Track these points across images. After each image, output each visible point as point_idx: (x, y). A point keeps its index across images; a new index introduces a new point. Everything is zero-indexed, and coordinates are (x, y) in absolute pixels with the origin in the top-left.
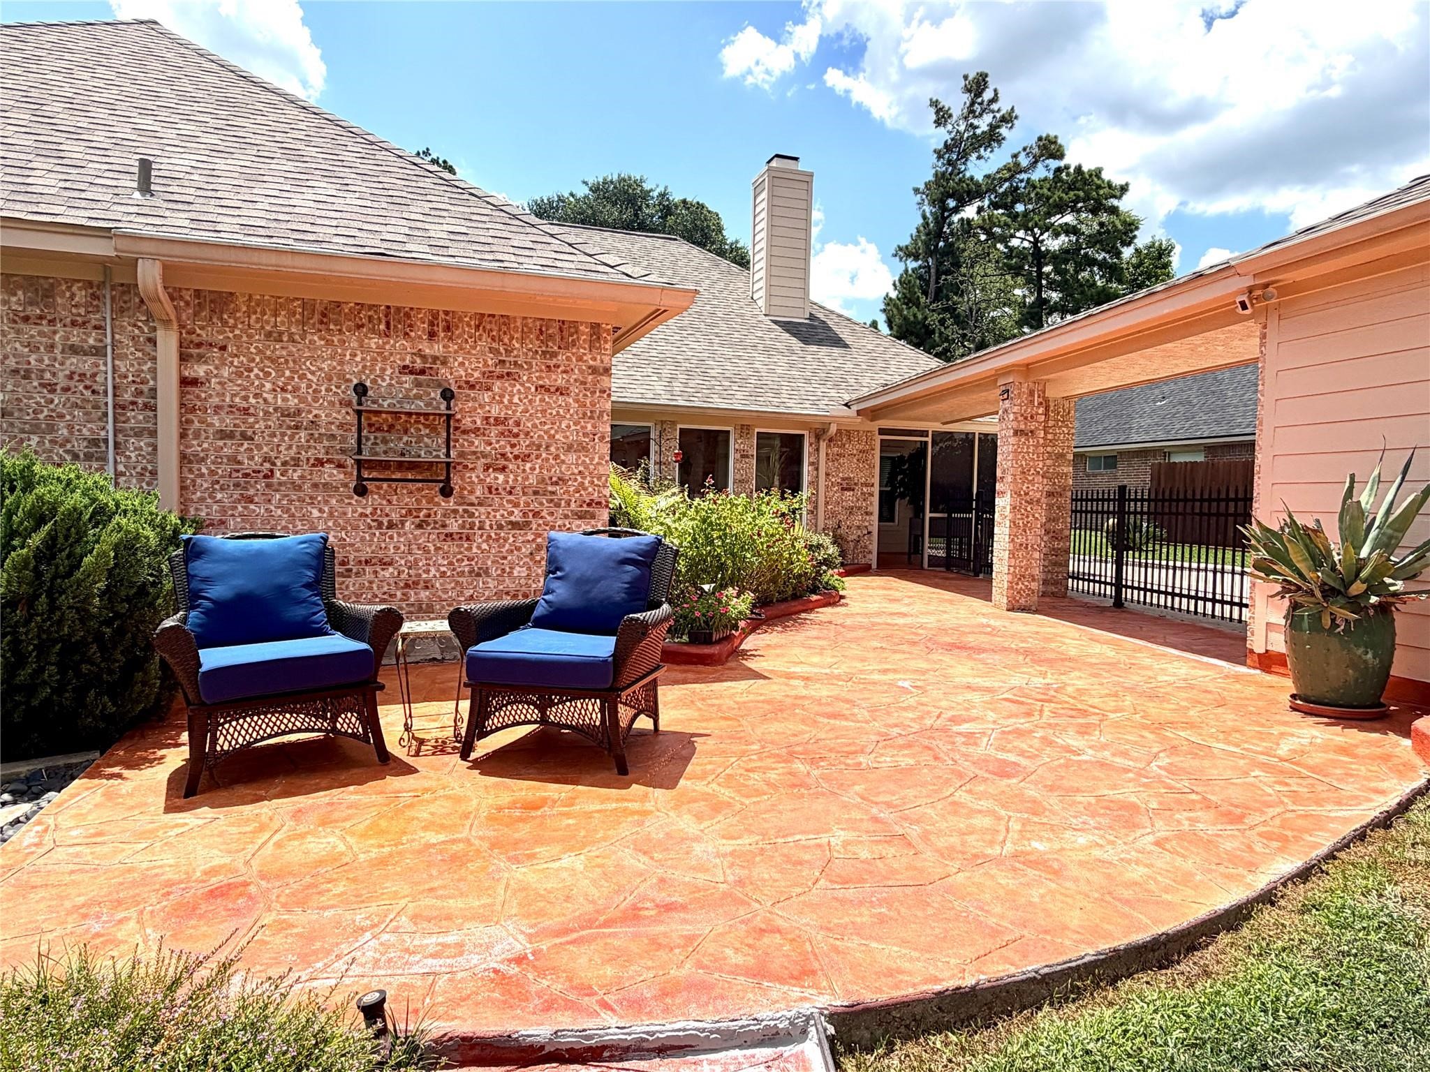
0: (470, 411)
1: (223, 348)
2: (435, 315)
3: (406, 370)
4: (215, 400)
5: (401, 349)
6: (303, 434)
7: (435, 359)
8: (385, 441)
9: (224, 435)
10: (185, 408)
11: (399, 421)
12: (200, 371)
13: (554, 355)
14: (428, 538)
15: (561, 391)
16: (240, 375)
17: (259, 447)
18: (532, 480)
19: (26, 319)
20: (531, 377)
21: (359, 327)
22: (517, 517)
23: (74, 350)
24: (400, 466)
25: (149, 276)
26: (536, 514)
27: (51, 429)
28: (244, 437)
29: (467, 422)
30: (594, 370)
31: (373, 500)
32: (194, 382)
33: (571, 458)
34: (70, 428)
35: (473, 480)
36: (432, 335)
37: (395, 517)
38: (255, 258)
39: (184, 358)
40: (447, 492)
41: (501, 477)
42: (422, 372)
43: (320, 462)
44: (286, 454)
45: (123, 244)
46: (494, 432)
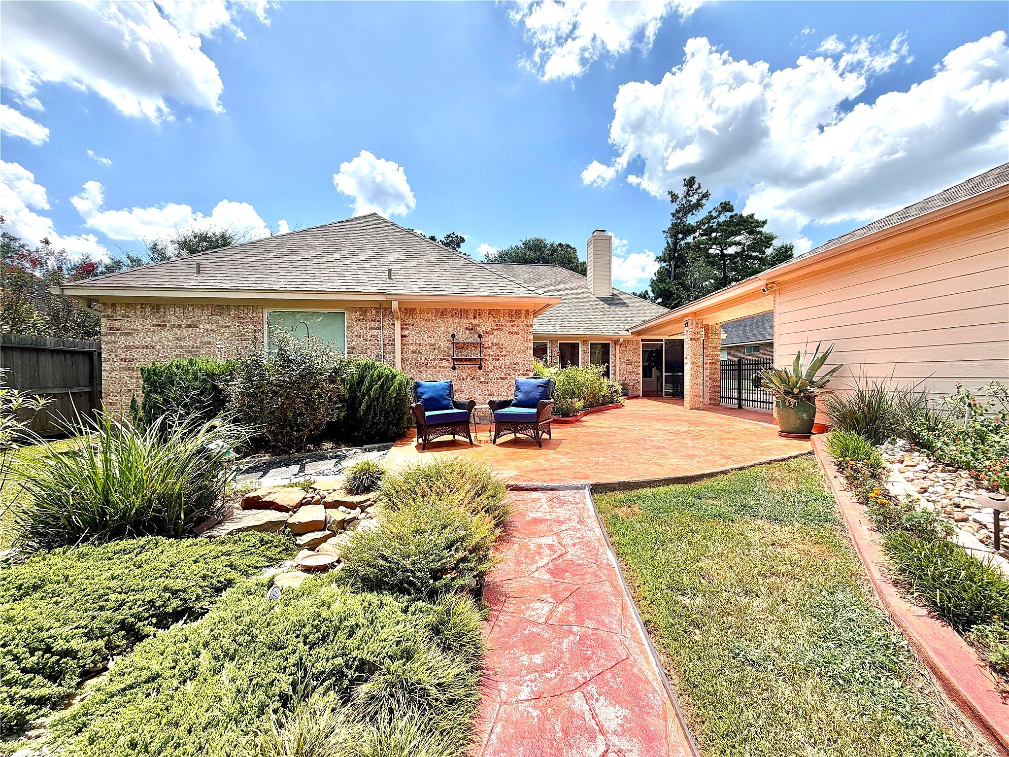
0: (487, 341)
1: (413, 325)
2: (475, 310)
3: (467, 329)
4: (411, 341)
5: (465, 323)
6: (436, 351)
7: (476, 325)
8: (461, 352)
9: (413, 352)
10: (403, 344)
11: (465, 346)
12: (406, 333)
13: (514, 321)
14: (475, 383)
15: (516, 333)
16: (418, 333)
17: (424, 356)
18: (508, 363)
19: (359, 320)
20: (507, 329)
21: (453, 316)
22: (503, 376)
23: (372, 328)
24: (466, 360)
25: (395, 305)
26: (509, 375)
27: (366, 352)
28: (419, 352)
29: (486, 345)
30: (527, 326)
31: (458, 371)
32: (405, 336)
33: (520, 355)
34: (371, 352)
35: (488, 364)
36: (475, 317)
37: (464, 376)
38: (424, 298)
39: (402, 329)
40: (480, 368)
41: (497, 362)
42: (472, 329)
43: (441, 360)
44: (431, 358)
45: (388, 297)
46: (495, 347)
